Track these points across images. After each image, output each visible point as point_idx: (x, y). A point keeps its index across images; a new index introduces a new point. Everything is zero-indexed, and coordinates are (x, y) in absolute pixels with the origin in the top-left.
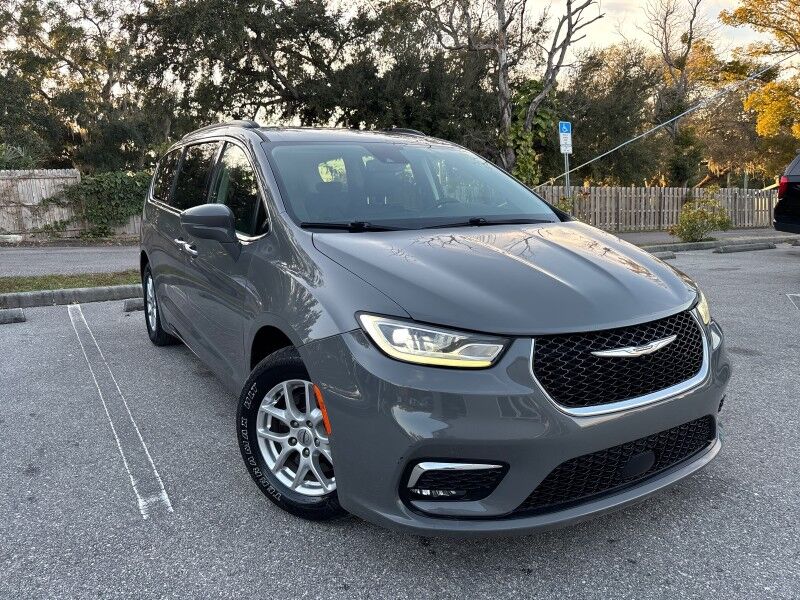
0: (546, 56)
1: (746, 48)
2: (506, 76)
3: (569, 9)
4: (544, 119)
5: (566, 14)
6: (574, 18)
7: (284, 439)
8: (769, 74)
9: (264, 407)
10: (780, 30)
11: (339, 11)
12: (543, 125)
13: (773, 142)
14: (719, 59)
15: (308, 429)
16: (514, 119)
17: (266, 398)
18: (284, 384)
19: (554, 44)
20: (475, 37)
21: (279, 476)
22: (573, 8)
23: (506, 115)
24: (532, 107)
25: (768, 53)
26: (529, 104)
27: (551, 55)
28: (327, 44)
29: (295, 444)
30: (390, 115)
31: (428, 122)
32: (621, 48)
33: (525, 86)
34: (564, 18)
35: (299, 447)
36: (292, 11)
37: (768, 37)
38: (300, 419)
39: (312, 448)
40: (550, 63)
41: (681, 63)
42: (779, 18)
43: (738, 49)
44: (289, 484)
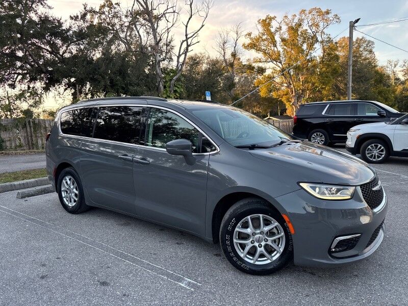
0: (175, 58)
1: (252, 59)
2: (159, 66)
4: (178, 88)
5: (185, 39)
6: (189, 41)
8: (261, 71)
9: (237, 229)
10: (265, 53)
12: (178, 90)
13: (265, 99)
14: (243, 64)
15: (261, 235)
16: (165, 87)
18: (249, 217)
19: (179, 53)
20: (142, 48)
21: (246, 259)
23: (161, 85)
24: (173, 82)
25: (261, 62)
26: (171, 80)
27: (178, 57)
29: (254, 243)
30: (103, 83)
31: (123, 87)
32: (199, 55)
33: (164, 70)
34: (183, 41)
35: (256, 244)
37: (260, 55)
38: (258, 231)
39: (263, 243)
40: (178, 61)
41: (232, 65)
42: (264, 48)
43: (248, 59)
44: (252, 262)
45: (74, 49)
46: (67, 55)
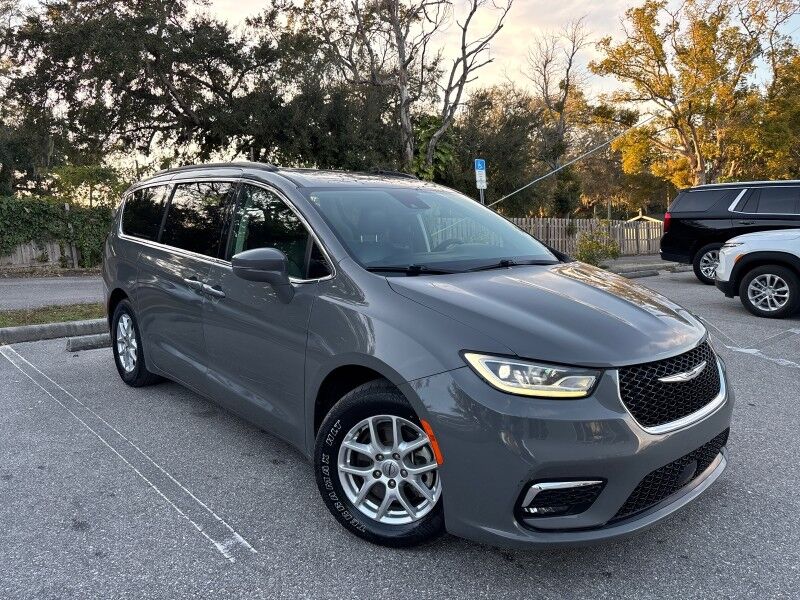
0: (442, 94)
1: (610, 95)
2: (407, 111)
3: (464, 52)
4: (443, 153)
5: (461, 56)
6: (469, 60)
7: (367, 473)
8: (629, 119)
9: (346, 443)
10: (639, 81)
11: (243, 39)
12: (443, 159)
13: (634, 178)
14: (589, 104)
15: (394, 462)
16: (416, 152)
17: (349, 434)
18: (370, 420)
19: (450, 83)
20: (376, 73)
21: (362, 509)
22: (467, 51)
23: (409, 149)
24: (432, 142)
25: (629, 100)
26: (429, 138)
27: (448, 93)
28: (227, 70)
29: (379, 477)
30: (297, 144)
31: (334, 152)
32: (501, 88)
33: (424, 121)
34: (459, 61)
35: (384, 479)
36: (190, 36)
37: (629, 86)
38: (387, 452)
39: (398, 480)
40: (447, 101)
41: (560, 107)
42: (638, 70)
43: (603, 95)
44: (373, 516)
45: (251, 81)
46: (238, 93)
